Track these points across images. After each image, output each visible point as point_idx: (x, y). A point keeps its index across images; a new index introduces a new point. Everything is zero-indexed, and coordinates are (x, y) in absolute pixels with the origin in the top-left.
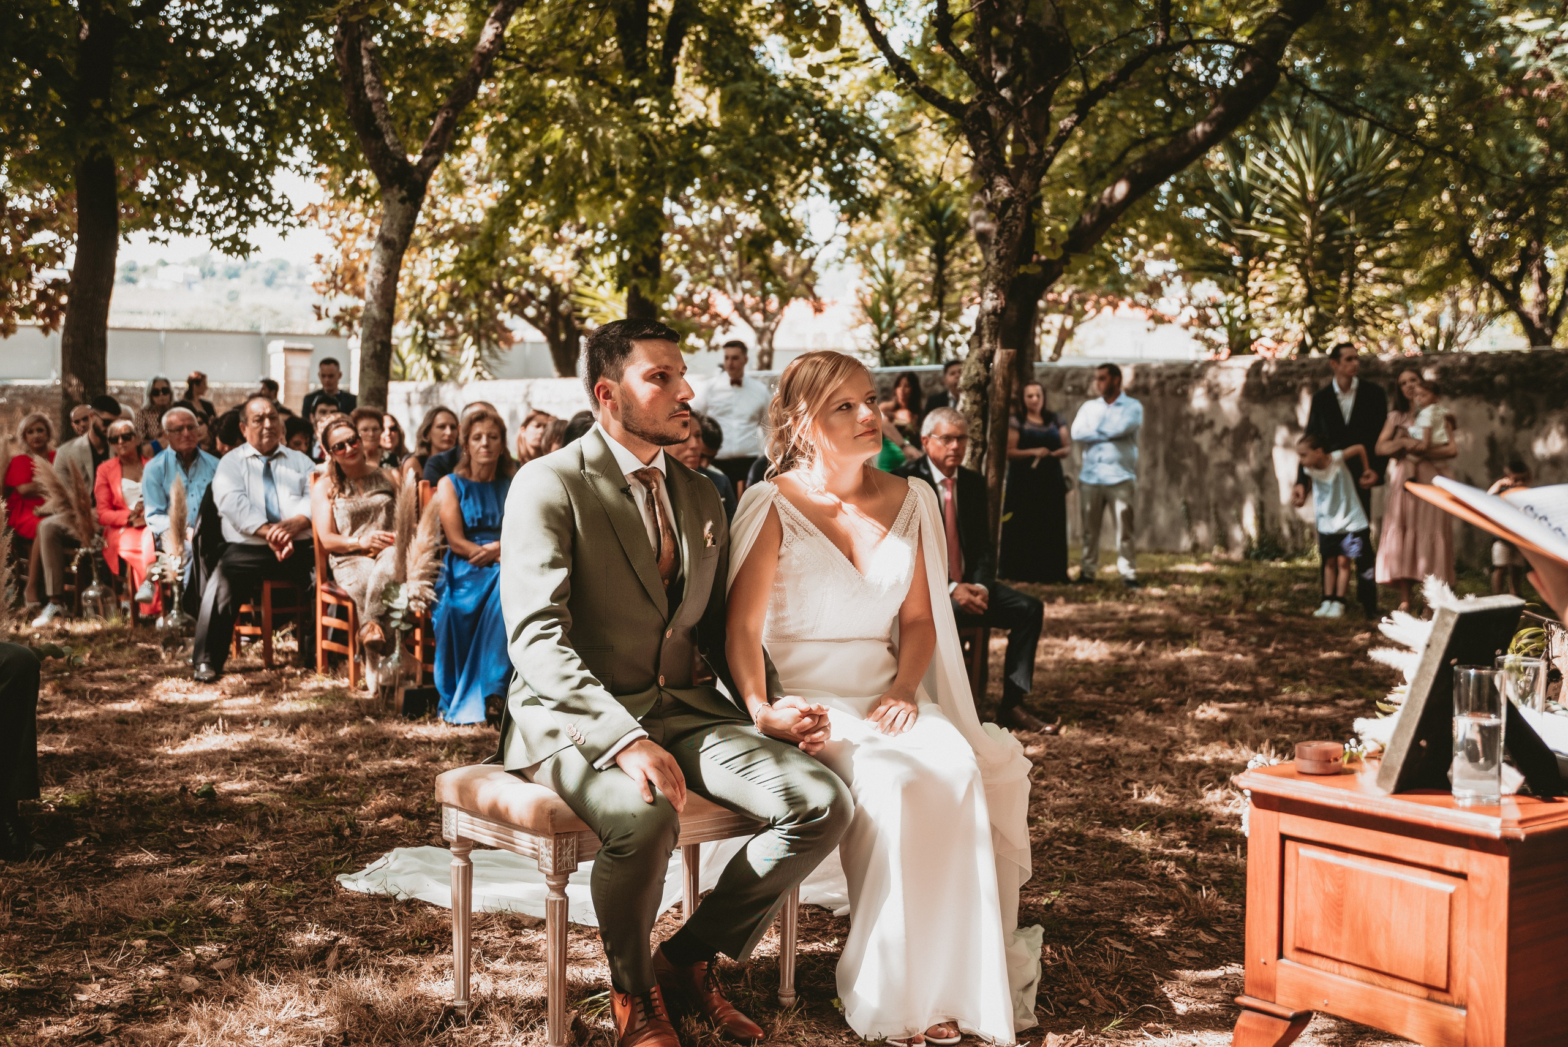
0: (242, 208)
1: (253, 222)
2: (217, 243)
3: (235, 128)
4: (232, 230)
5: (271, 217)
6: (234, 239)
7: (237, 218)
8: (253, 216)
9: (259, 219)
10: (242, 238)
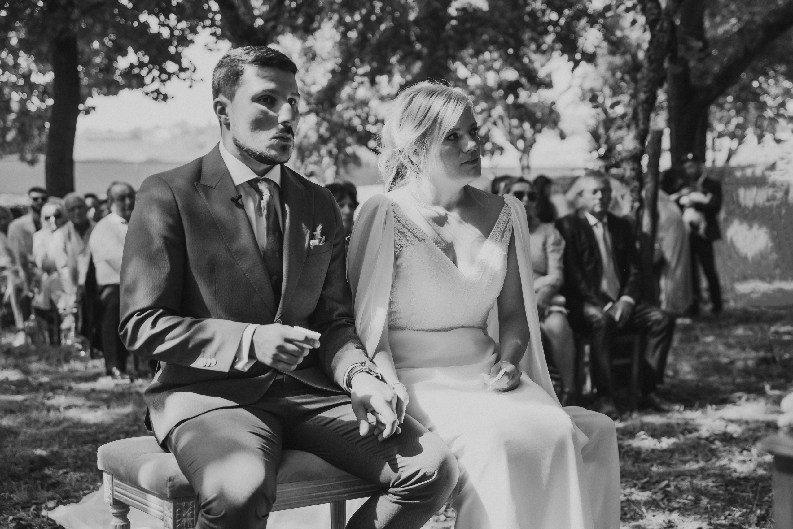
0: (163, 71)
1: (169, 79)
2: (147, 94)
3: (157, 16)
4: (156, 85)
5: (182, 75)
6: (157, 91)
7: (159, 76)
8: (170, 75)
9: (174, 78)
10: (163, 90)
